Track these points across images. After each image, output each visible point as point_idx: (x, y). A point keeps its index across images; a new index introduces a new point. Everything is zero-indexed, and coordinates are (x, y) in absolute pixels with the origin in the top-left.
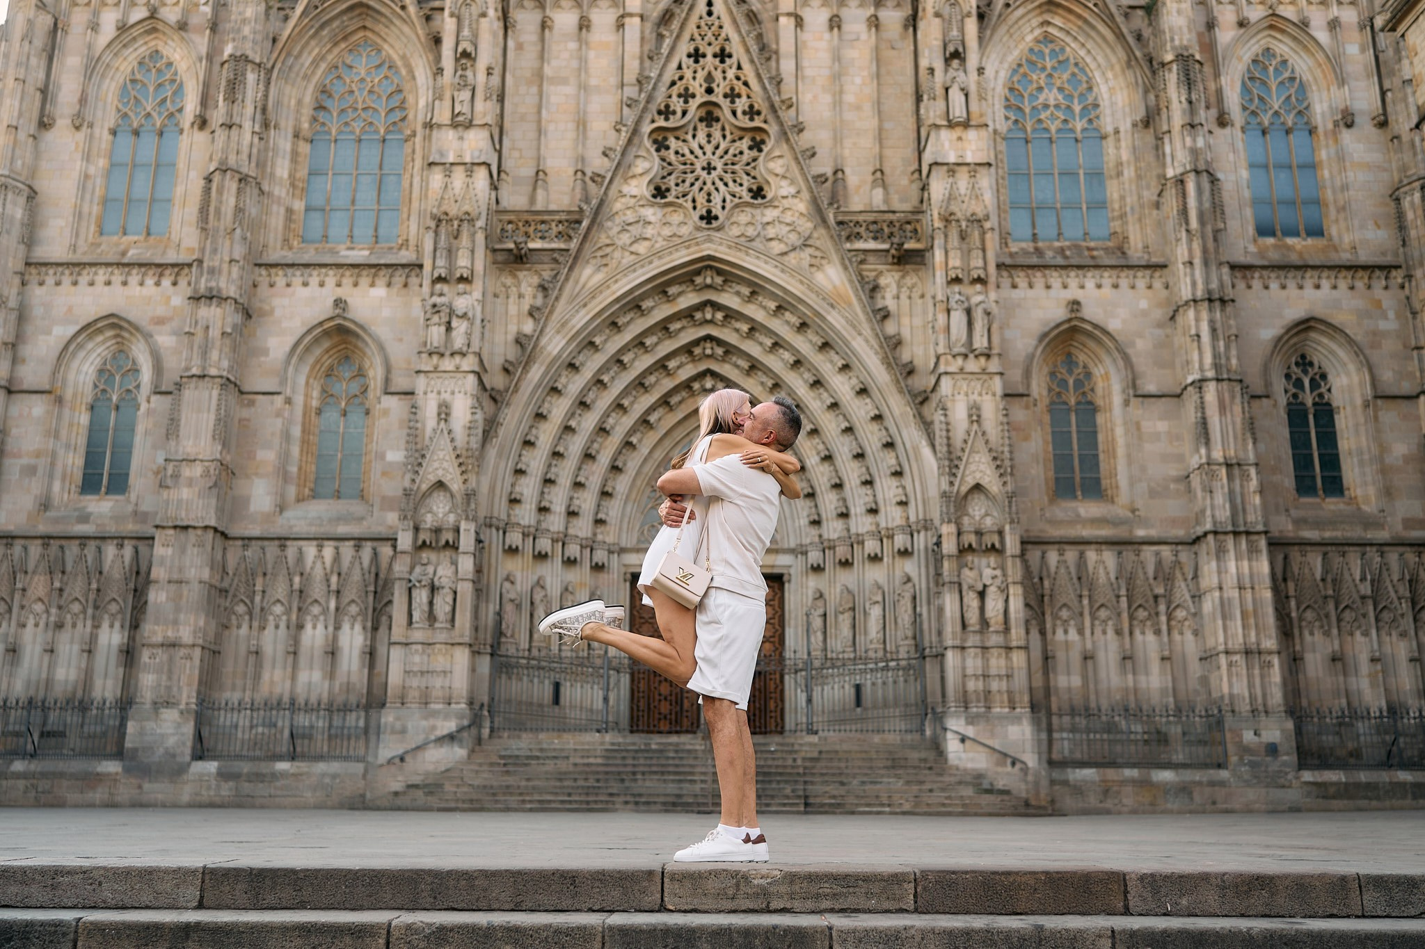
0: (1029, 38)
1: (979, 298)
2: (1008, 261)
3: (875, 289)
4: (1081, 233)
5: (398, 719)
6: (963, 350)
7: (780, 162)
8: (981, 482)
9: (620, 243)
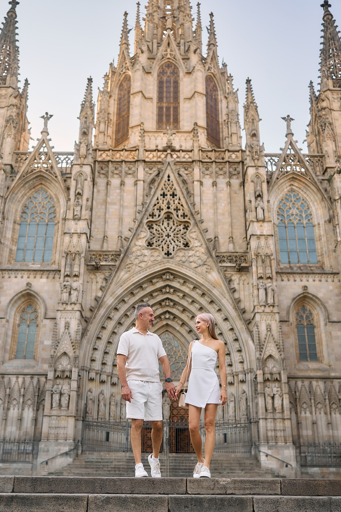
0: (286, 190)
1: (270, 285)
2: (280, 271)
3: (230, 281)
4: (307, 261)
5: (45, 446)
6: (264, 304)
7: (195, 234)
8: (272, 354)
9: (135, 263)
